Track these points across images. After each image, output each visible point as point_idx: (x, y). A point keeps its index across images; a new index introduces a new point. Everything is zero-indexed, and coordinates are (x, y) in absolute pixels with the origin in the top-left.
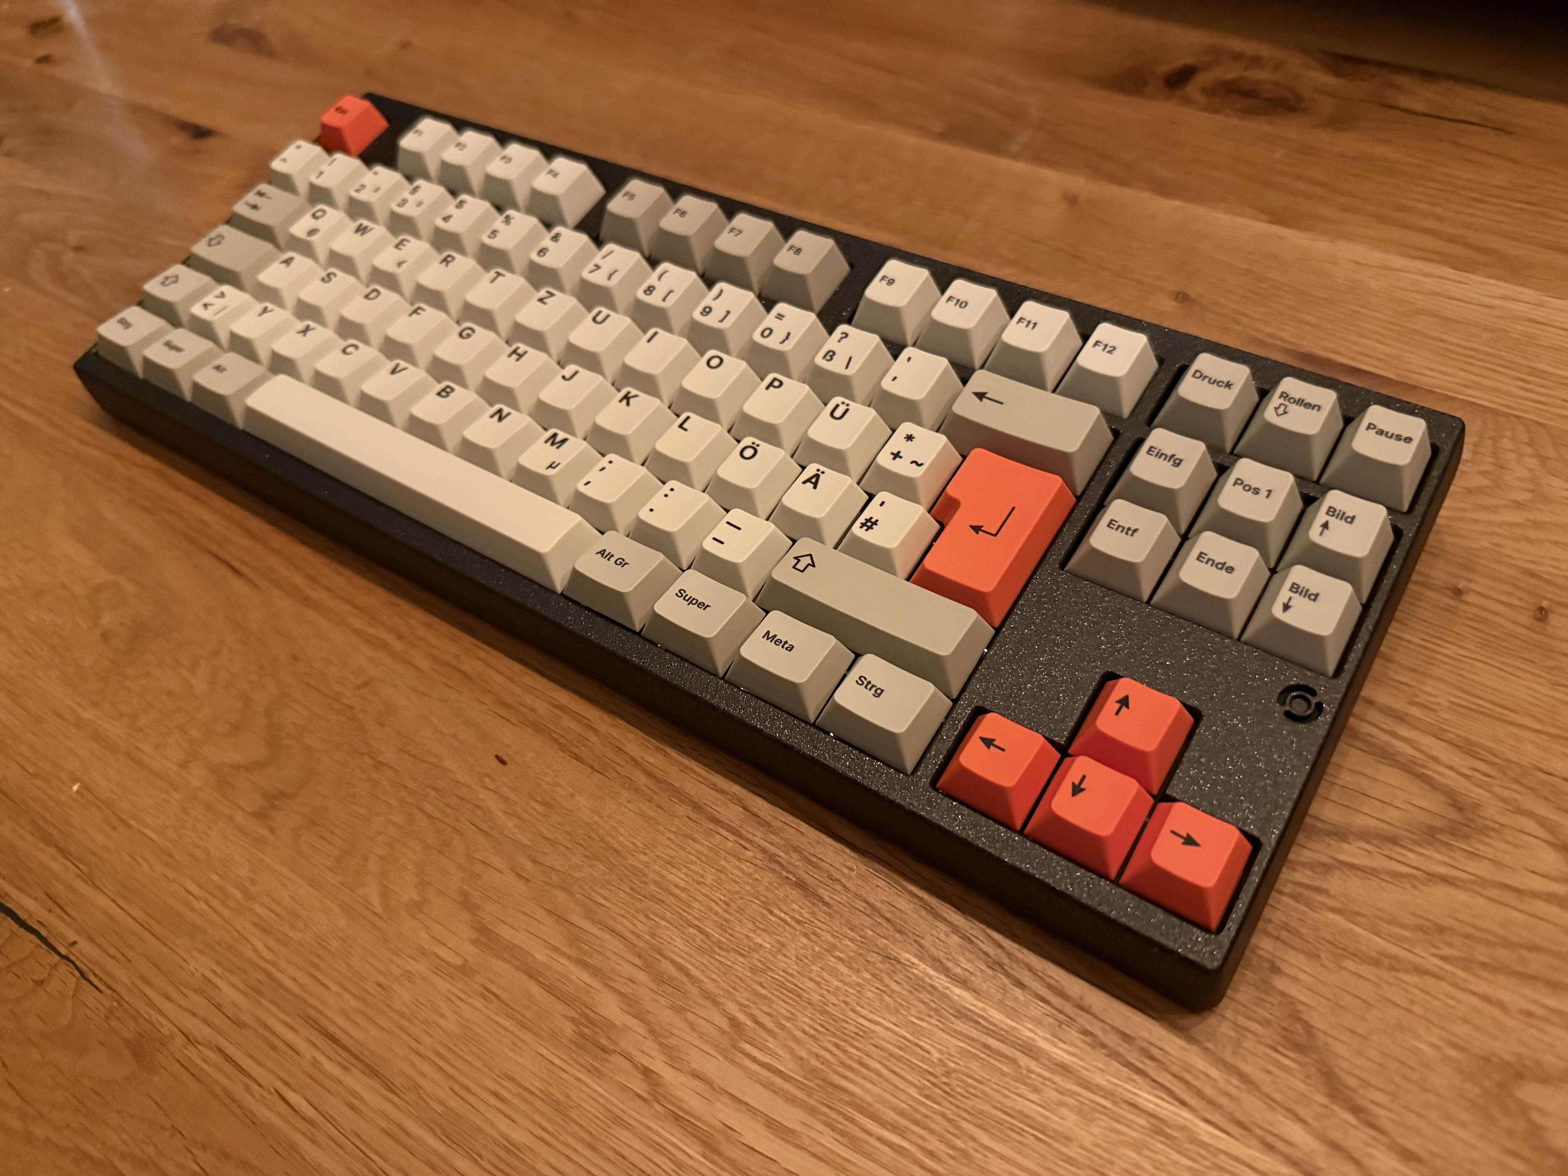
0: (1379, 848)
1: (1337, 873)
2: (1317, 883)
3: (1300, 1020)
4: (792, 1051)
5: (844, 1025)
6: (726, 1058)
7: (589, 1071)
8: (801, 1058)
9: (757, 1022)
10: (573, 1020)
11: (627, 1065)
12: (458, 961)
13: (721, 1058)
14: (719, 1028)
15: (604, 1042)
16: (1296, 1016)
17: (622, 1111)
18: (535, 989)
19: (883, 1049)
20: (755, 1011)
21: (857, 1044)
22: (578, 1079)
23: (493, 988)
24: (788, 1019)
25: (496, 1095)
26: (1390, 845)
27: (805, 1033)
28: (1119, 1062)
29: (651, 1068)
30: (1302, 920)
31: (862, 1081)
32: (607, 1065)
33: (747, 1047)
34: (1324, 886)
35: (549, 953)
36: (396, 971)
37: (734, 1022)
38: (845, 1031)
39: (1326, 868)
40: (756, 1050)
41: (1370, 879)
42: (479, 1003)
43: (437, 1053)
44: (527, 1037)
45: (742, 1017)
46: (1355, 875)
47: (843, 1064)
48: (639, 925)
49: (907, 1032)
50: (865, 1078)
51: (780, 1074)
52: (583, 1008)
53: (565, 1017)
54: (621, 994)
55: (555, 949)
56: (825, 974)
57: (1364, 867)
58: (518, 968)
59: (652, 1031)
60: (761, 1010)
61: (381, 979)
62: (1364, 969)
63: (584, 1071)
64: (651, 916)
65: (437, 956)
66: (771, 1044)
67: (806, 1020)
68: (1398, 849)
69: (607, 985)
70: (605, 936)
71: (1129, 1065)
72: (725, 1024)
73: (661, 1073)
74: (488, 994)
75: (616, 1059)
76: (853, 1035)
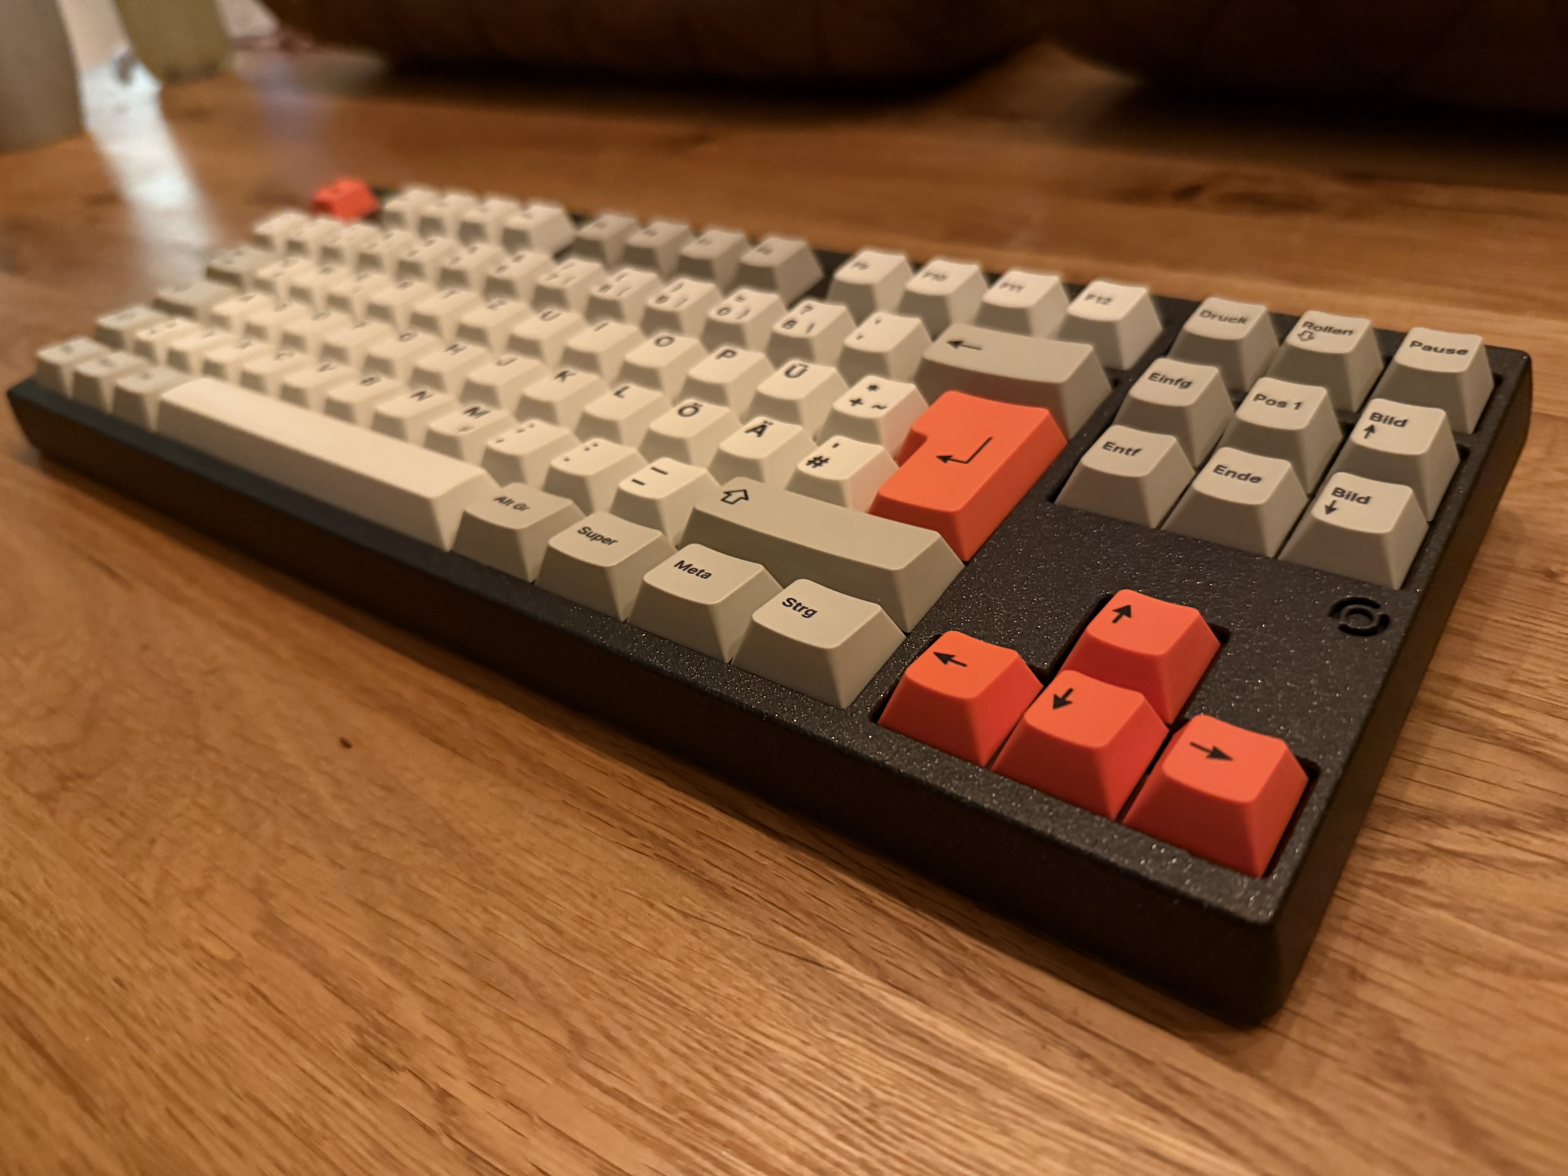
0: (1489, 833)
1: (1435, 862)
2: (1409, 874)
3: (1400, 1041)
4: (652, 1074)
5: (732, 1041)
6: (557, 1081)
7: (363, 1093)
8: (663, 1084)
9: (609, 1037)
10: (358, 1030)
11: (417, 1086)
12: (228, 956)
13: (548, 1080)
14: (554, 1043)
15: (393, 1056)
16: (1393, 1036)
17: (395, 1145)
18: (318, 990)
19: (782, 1074)
20: (607, 1023)
21: (745, 1067)
22: (347, 1103)
23: (264, 988)
24: (653, 1034)
25: (227, 1120)
26: (1505, 830)
27: (674, 1051)
28: (1132, 1095)
29: (451, 1091)
30: (1391, 917)
31: (746, 1115)
32: (390, 1086)
33: (589, 1068)
34: (1420, 876)
35: (348, 948)
36: (145, 965)
37: (576, 1036)
38: (732, 1050)
39: (1420, 857)
40: (601, 1071)
41: (1481, 869)
42: (239, 1005)
43: (166, 1066)
44: (292, 1047)
45: (589, 1031)
46: (1462, 865)
47: (724, 1093)
48: (474, 921)
49: (822, 1052)
50: (750, 1110)
51: (630, 1102)
52: (375, 1013)
53: (348, 1024)
54: (430, 998)
55: (357, 945)
56: (714, 980)
57: (1471, 854)
58: (303, 966)
59: (461, 1045)
60: (616, 1021)
61: (124, 976)
62: (1490, 977)
63: (357, 1093)
64: (491, 909)
65: (203, 949)
66: (625, 1064)
67: (679, 1035)
68: (1517, 834)
69: (414, 988)
70: (425, 930)
71: (1146, 1099)
72: (562, 1038)
73: (463, 1100)
74: (255, 995)
75: (404, 1078)
76: (742, 1054)
